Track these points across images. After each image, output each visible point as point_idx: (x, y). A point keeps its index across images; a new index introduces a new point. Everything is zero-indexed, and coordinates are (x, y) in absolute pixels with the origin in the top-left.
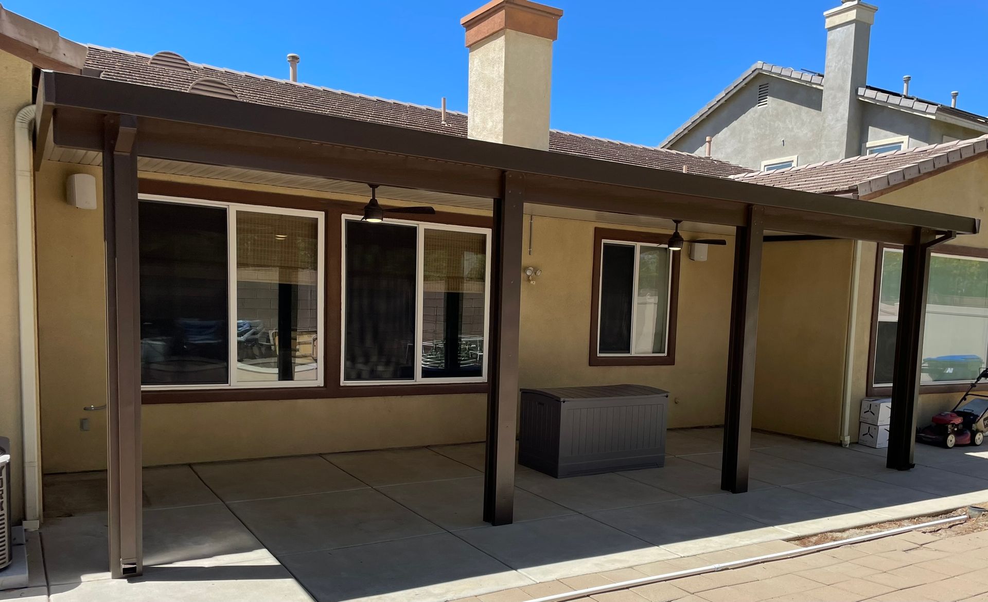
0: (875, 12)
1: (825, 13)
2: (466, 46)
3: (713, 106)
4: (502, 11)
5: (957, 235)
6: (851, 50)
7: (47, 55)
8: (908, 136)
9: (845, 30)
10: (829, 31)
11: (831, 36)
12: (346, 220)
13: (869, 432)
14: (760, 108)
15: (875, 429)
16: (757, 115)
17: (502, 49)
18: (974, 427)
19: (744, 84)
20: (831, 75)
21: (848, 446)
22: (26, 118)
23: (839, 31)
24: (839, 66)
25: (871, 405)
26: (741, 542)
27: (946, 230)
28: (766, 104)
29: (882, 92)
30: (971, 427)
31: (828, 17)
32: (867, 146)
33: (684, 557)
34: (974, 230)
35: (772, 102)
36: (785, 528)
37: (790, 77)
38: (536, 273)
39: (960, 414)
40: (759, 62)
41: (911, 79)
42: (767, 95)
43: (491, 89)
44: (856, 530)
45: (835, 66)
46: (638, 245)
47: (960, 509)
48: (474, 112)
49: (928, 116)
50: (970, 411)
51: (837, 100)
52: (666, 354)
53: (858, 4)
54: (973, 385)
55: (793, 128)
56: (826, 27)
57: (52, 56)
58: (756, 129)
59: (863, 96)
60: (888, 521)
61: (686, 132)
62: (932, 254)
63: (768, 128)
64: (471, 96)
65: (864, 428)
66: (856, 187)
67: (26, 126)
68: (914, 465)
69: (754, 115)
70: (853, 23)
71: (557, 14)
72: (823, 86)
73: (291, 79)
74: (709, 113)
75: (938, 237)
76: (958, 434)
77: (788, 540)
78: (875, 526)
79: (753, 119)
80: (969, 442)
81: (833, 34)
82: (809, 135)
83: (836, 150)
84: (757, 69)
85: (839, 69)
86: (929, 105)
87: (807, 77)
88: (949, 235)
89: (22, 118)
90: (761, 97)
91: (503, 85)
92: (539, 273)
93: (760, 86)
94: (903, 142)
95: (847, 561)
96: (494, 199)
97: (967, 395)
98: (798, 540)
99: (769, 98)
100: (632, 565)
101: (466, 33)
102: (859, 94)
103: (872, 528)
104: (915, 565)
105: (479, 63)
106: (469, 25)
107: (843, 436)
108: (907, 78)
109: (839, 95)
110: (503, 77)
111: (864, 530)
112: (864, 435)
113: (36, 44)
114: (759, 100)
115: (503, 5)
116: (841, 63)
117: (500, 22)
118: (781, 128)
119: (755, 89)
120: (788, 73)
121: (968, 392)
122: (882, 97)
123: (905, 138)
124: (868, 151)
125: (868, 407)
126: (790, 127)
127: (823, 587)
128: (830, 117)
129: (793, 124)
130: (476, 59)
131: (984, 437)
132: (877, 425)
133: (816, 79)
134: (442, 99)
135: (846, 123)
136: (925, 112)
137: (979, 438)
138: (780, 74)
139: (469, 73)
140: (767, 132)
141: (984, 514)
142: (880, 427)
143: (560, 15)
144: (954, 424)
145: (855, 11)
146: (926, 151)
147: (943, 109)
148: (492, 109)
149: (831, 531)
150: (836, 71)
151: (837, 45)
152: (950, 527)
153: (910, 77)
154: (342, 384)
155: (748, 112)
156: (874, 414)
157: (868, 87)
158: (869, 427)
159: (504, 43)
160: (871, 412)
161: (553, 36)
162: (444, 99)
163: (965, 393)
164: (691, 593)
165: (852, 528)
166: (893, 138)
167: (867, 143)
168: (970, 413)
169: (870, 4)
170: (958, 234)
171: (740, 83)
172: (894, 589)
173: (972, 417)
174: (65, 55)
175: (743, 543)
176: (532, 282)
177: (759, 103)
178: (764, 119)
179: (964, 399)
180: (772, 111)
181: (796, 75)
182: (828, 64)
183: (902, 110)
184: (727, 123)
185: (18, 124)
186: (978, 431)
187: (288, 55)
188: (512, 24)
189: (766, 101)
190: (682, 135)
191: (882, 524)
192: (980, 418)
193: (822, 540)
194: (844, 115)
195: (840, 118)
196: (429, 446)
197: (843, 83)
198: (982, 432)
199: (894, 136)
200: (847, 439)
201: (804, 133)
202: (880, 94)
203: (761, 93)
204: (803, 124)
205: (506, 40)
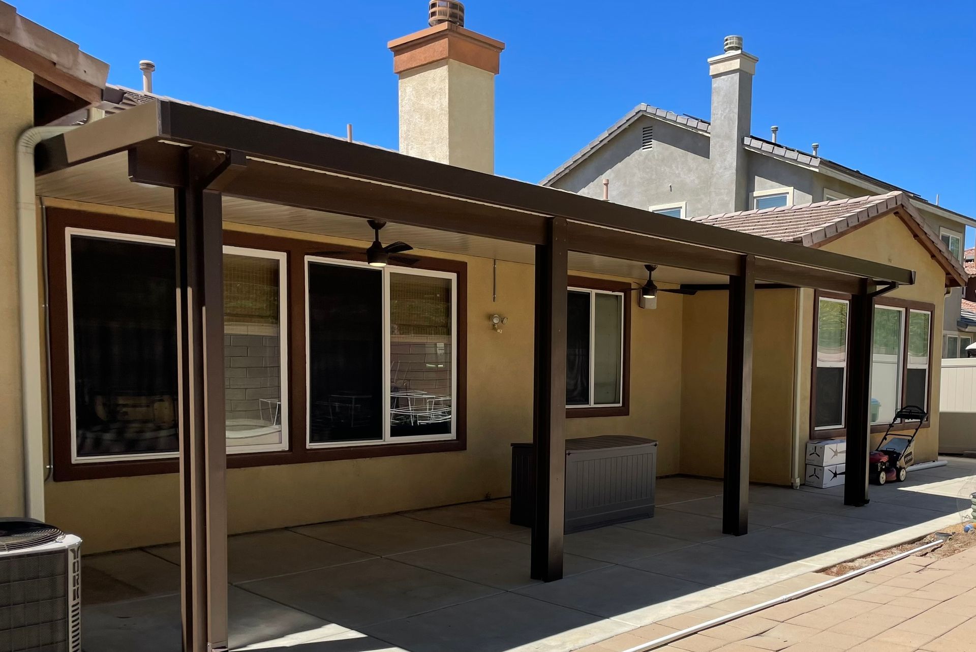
0: (755, 63)
1: (709, 60)
2: (394, 71)
3: (594, 147)
4: (445, 39)
5: (900, 286)
6: (736, 99)
7: (65, 70)
8: (793, 188)
9: (729, 79)
10: (713, 78)
11: (716, 83)
12: (308, 261)
13: (815, 473)
14: (646, 151)
15: (820, 470)
16: (642, 158)
17: (444, 79)
18: (898, 464)
19: (627, 125)
20: (718, 122)
21: (798, 488)
22: (32, 142)
23: (724, 80)
24: (725, 114)
25: (815, 447)
26: (781, 577)
27: (890, 281)
28: (651, 147)
29: (767, 143)
30: (896, 464)
31: (712, 64)
32: (754, 196)
33: (745, 593)
34: (911, 282)
35: (657, 145)
36: (807, 562)
37: (675, 122)
38: (502, 321)
39: (886, 452)
40: (642, 103)
41: (778, 129)
42: (651, 139)
43: (431, 121)
44: (862, 559)
45: (722, 114)
46: (593, 292)
47: (929, 536)
48: (408, 145)
49: (811, 169)
50: (892, 450)
51: (724, 148)
52: (621, 405)
53: (742, 53)
54: (891, 425)
55: (679, 174)
56: (710, 74)
57: (71, 72)
58: (641, 173)
59: (749, 146)
60: (882, 550)
61: (567, 171)
62: (876, 306)
63: (654, 173)
64: (403, 128)
65: (810, 470)
66: (800, 239)
67: (31, 150)
68: (869, 500)
69: (639, 158)
70: (737, 72)
71: (499, 48)
72: (709, 133)
73: (144, 89)
74: (591, 153)
75: (879, 288)
76: (887, 471)
77: (817, 572)
78: (874, 555)
79: (637, 162)
80: (895, 479)
81: (717, 82)
82: (697, 182)
83: (726, 199)
84: (640, 111)
85: (725, 118)
86: (812, 158)
87: (693, 123)
88: (893, 286)
89: (26, 142)
90: (645, 141)
91: (447, 118)
92: (505, 321)
93: (644, 129)
94: (788, 193)
95: (880, 584)
96: (536, 245)
97: (886, 435)
98: (823, 571)
99: (654, 142)
100: (708, 603)
101: (394, 58)
102: (745, 143)
103: (873, 557)
104: (937, 582)
105: (414, 92)
106: (399, 50)
107: (794, 478)
108: (774, 128)
109: (726, 143)
110: (447, 110)
111: (869, 559)
112: (810, 476)
113: (54, 58)
114: (643, 143)
115: (445, 33)
116: (727, 111)
117: (441, 51)
118: (668, 174)
119: (639, 132)
120: (673, 117)
121: (887, 432)
122: (767, 148)
123: (790, 189)
124: (755, 200)
125: (813, 449)
126: (677, 172)
127: (881, 606)
128: (718, 165)
129: (680, 169)
130: (408, 88)
131: (906, 472)
132: (822, 467)
133: (702, 126)
134: (348, 126)
135: (735, 171)
136: (808, 165)
137: (903, 474)
138: (665, 118)
139: (400, 101)
140: (654, 177)
141: (950, 539)
142: (825, 468)
143: (502, 48)
144: (882, 461)
145: (738, 60)
146: (839, 205)
147: (823, 163)
148: (432, 144)
149: (845, 562)
150: (723, 119)
151: (722, 93)
152: (933, 551)
153: (777, 128)
154: (308, 447)
155: (632, 155)
156: (819, 456)
157: (753, 137)
158: (815, 469)
159: (448, 73)
160: (816, 454)
161: (496, 71)
162: (350, 126)
163: (885, 433)
164: (781, 622)
165: (858, 558)
166: (779, 189)
167: (754, 193)
168: (893, 451)
169: (752, 54)
170: (900, 284)
171: (623, 124)
172: (939, 602)
173: (895, 455)
174: (85, 71)
175: (785, 577)
176: (499, 331)
177: (643, 146)
178: (650, 163)
179: (885, 438)
180: (657, 155)
181: (681, 120)
182: (714, 111)
183: (787, 161)
184: (611, 164)
185: (22, 148)
186: (901, 468)
187: (142, 62)
188: (455, 54)
189: (651, 144)
190: (563, 174)
191: (879, 553)
192: (903, 456)
193: (843, 569)
194: (732, 163)
195: (728, 167)
196: (399, 512)
197: (730, 131)
198: (904, 468)
199: (780, 187)
200: (798, 481)
201: (691, 179)
202: (765, 145)
203: (644, 136)
204: (690, 170)
205: (450, 71)
